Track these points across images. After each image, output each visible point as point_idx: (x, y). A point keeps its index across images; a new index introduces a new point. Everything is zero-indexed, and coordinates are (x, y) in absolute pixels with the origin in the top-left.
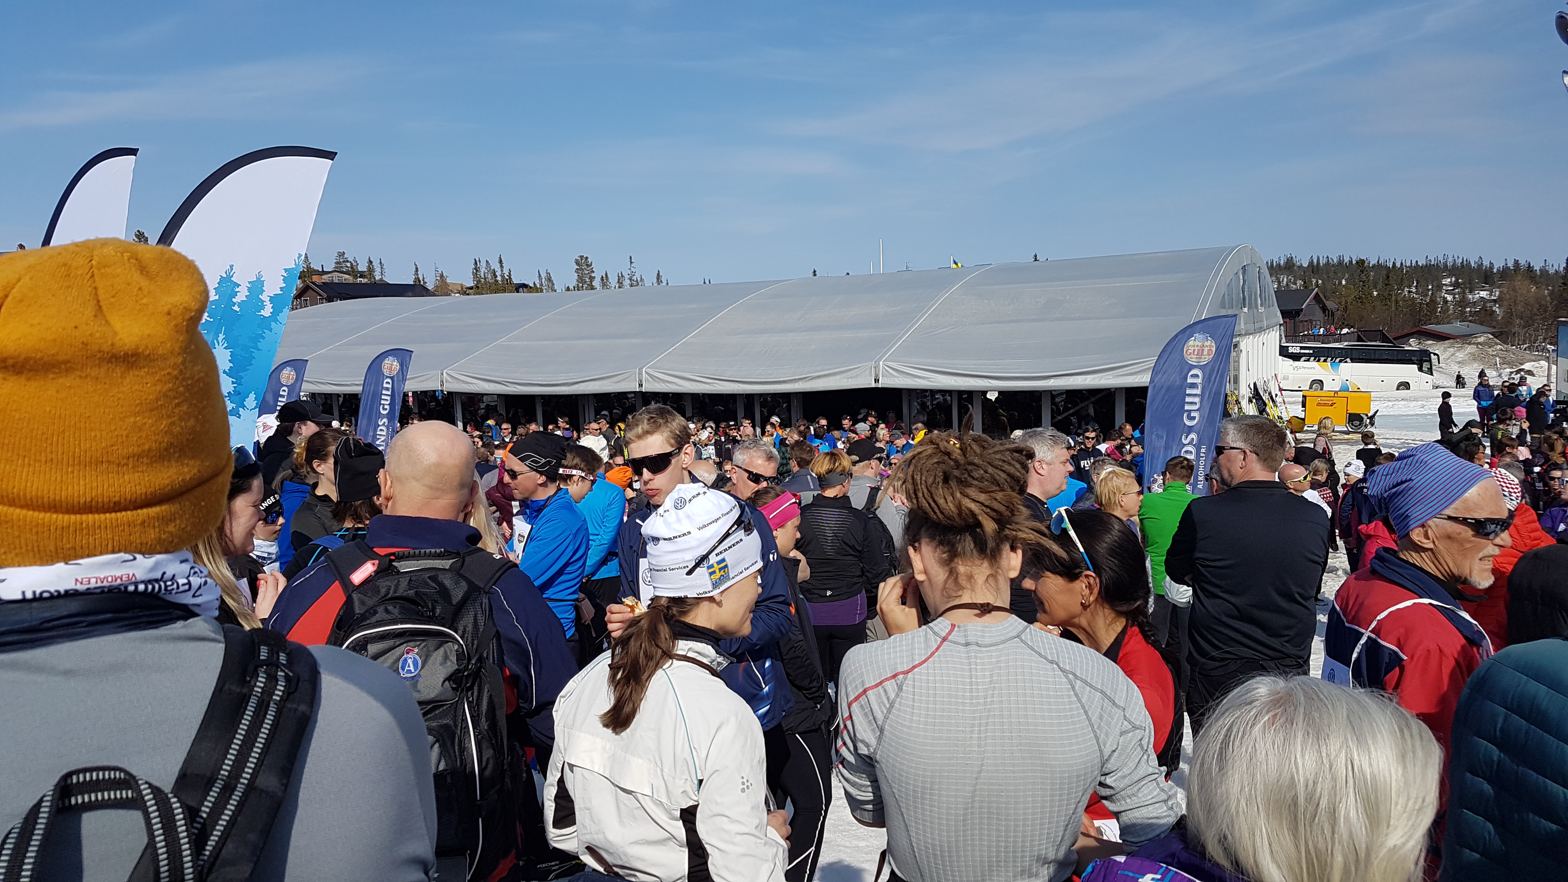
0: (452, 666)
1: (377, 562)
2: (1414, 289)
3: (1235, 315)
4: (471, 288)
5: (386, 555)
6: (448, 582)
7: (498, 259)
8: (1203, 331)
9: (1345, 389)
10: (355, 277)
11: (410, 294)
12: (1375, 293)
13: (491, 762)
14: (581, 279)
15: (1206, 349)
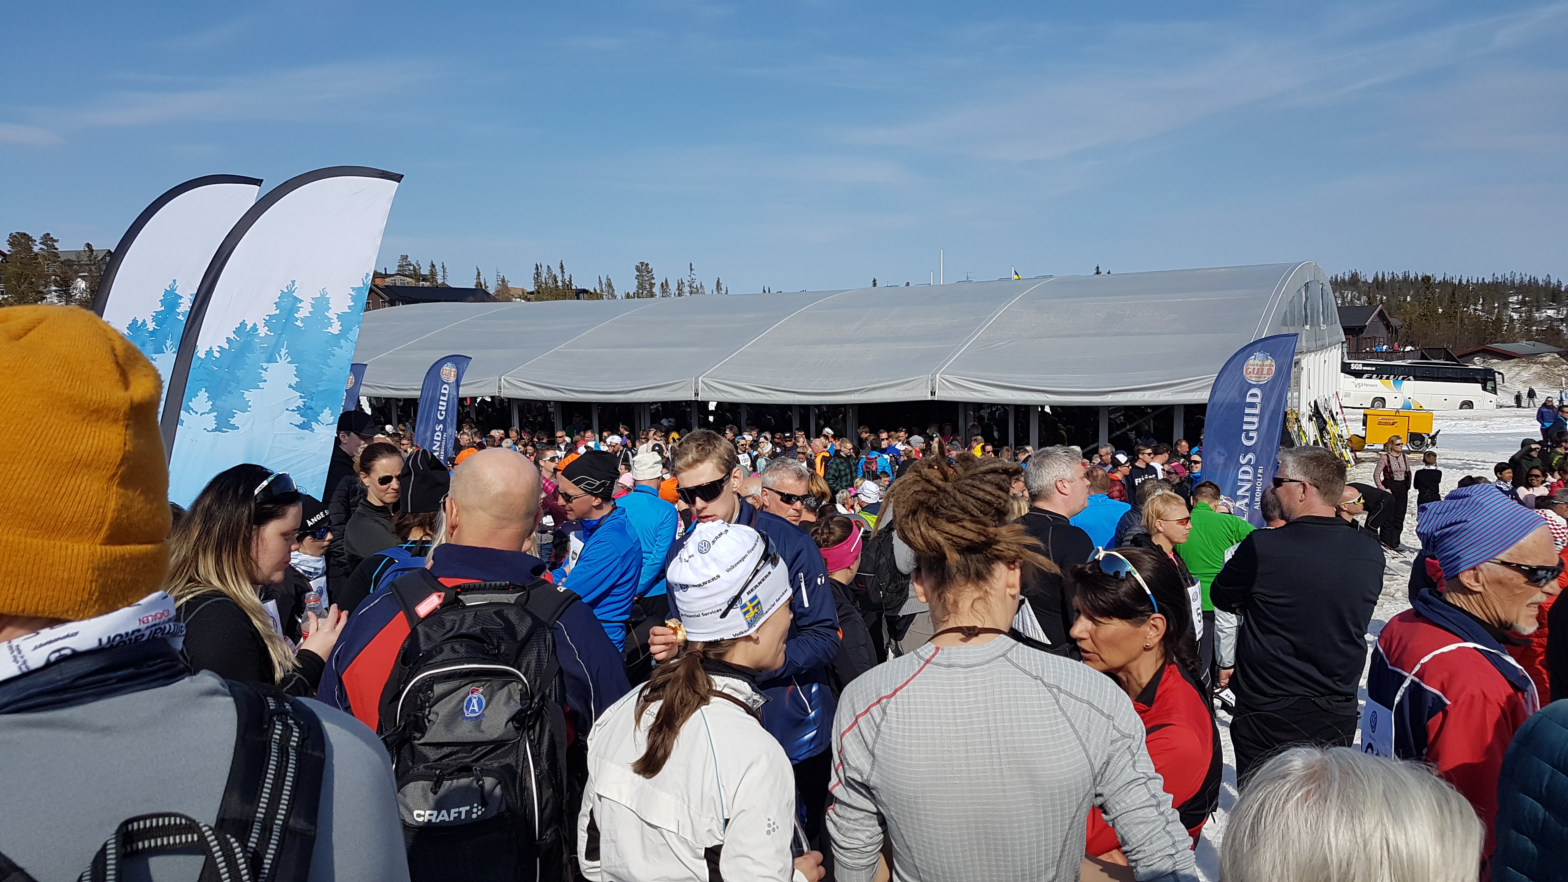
0: (515, 706)
1: (443, 594)
2: (1479, 307)
3: (1296, 335)
4: (532, 293)
5: (452, 588)
6: (512, 616)
7: (559, 265)
8: (1264, 350)
9: (1406, 406)
10: (418, 280)
11: (471, 298)
12: (1440, 310)
13: (551, 802)
14: (641, 286)
15: (1266, 368)
